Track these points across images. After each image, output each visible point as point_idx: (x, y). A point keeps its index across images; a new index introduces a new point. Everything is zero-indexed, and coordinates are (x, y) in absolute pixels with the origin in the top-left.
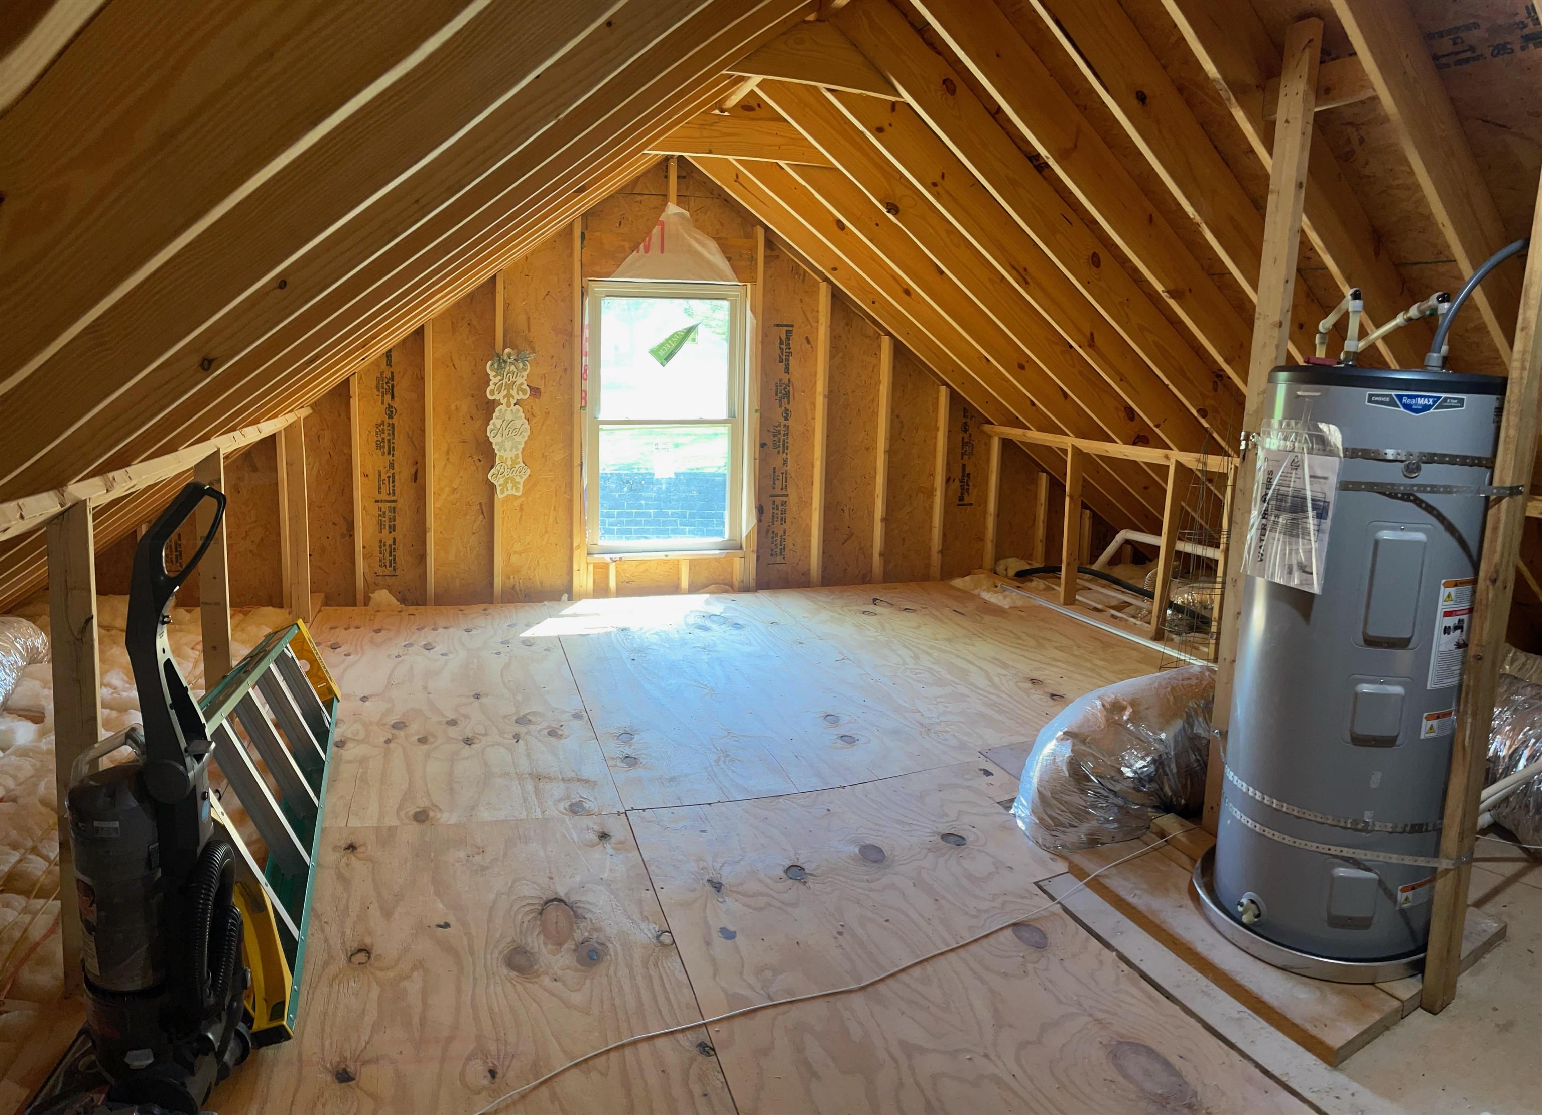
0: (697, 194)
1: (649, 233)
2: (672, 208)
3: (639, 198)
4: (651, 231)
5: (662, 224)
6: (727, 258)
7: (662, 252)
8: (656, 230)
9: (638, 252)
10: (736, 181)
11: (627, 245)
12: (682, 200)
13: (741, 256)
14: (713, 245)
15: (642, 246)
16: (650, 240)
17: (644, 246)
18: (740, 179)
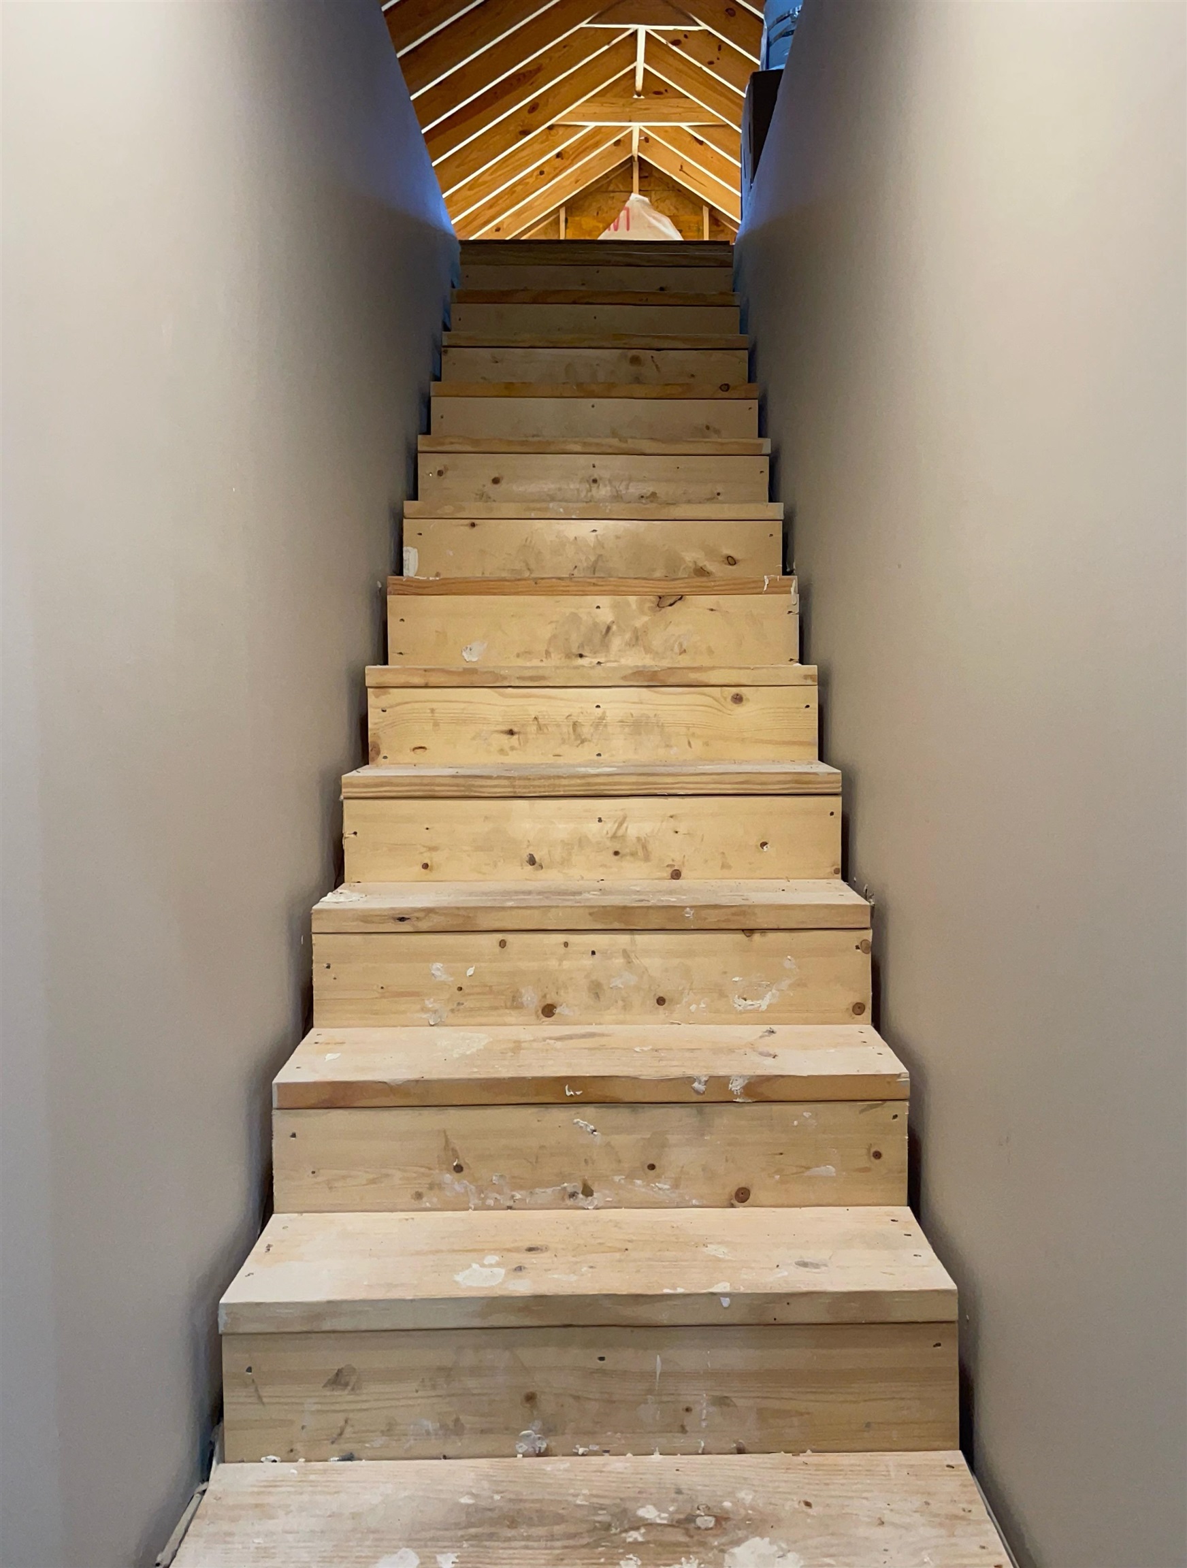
0: (657, 188)
1: (617, 216)
2: (635, 196)
3: (612, 195)
4: (619, 214)
5: (628, 210)
6: (678, 230)
7: (628, 229)
8: (623, 214)
9: (609, 230)
10: (680, 170)
11: (601, 226)
12: (641, 192)
13: (689, 229)
14: (667, 221)
15: (612, 226)
16: (618, 222)
17: (614, 225)
18: (684, 169)
